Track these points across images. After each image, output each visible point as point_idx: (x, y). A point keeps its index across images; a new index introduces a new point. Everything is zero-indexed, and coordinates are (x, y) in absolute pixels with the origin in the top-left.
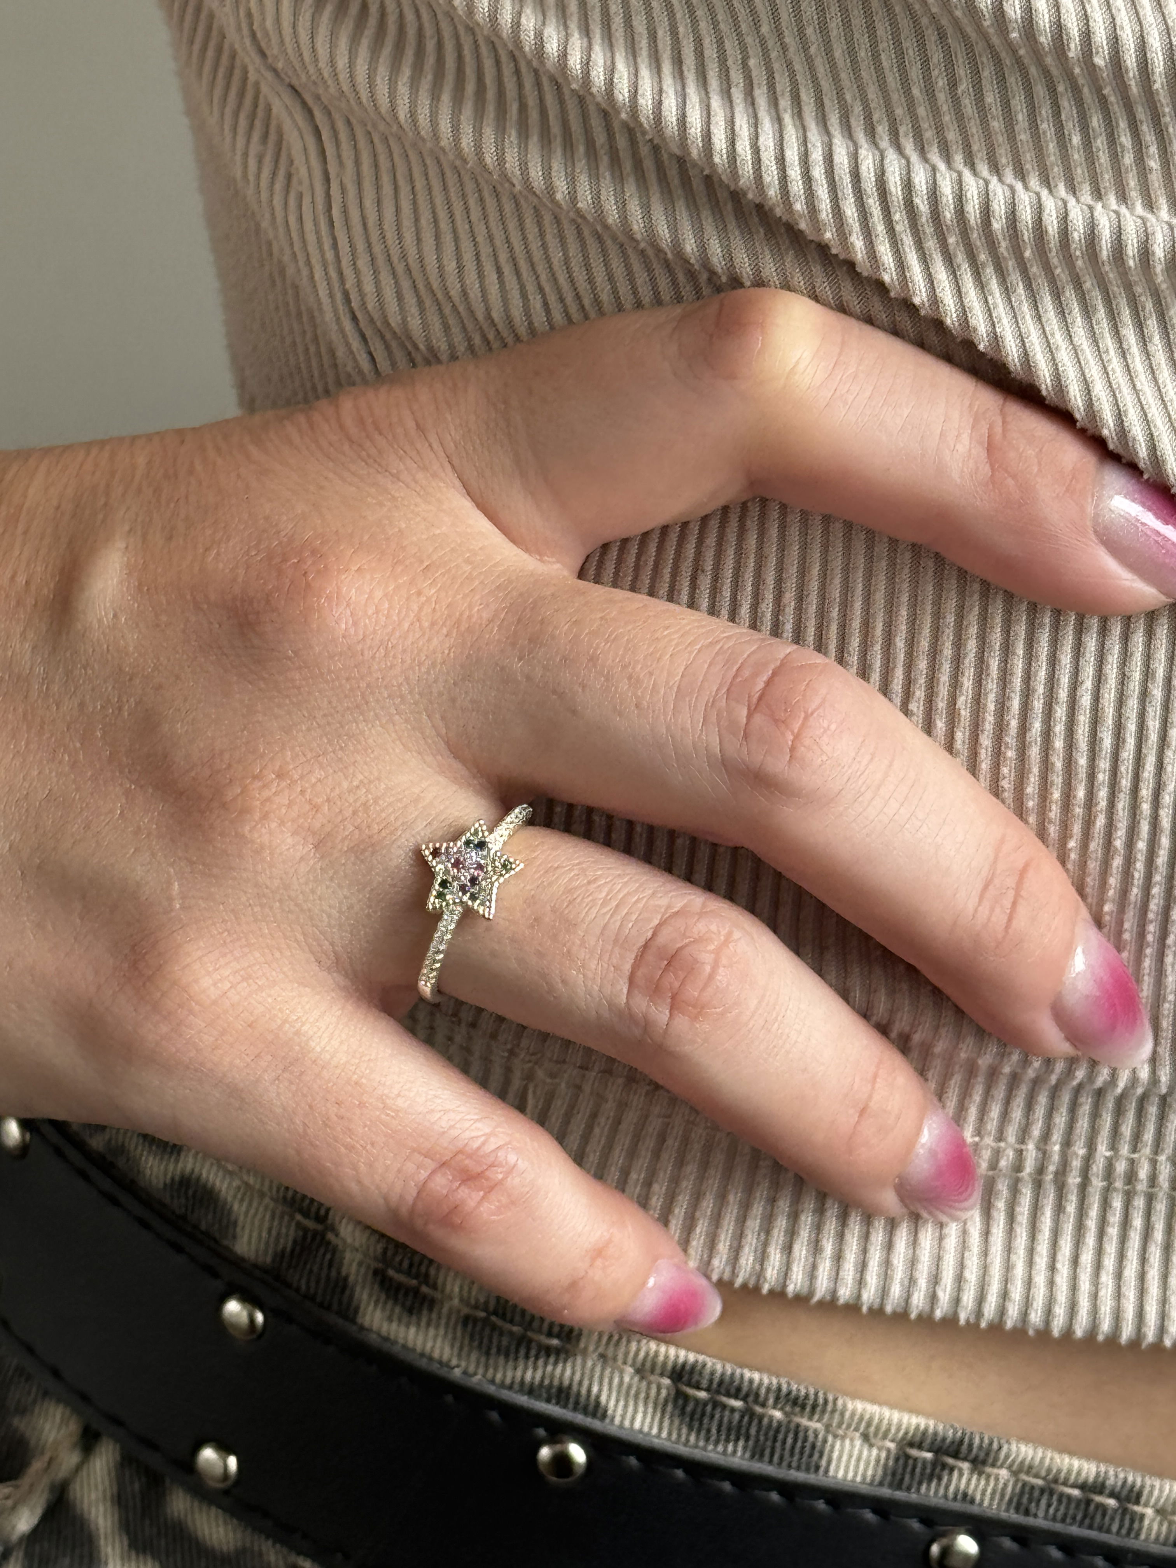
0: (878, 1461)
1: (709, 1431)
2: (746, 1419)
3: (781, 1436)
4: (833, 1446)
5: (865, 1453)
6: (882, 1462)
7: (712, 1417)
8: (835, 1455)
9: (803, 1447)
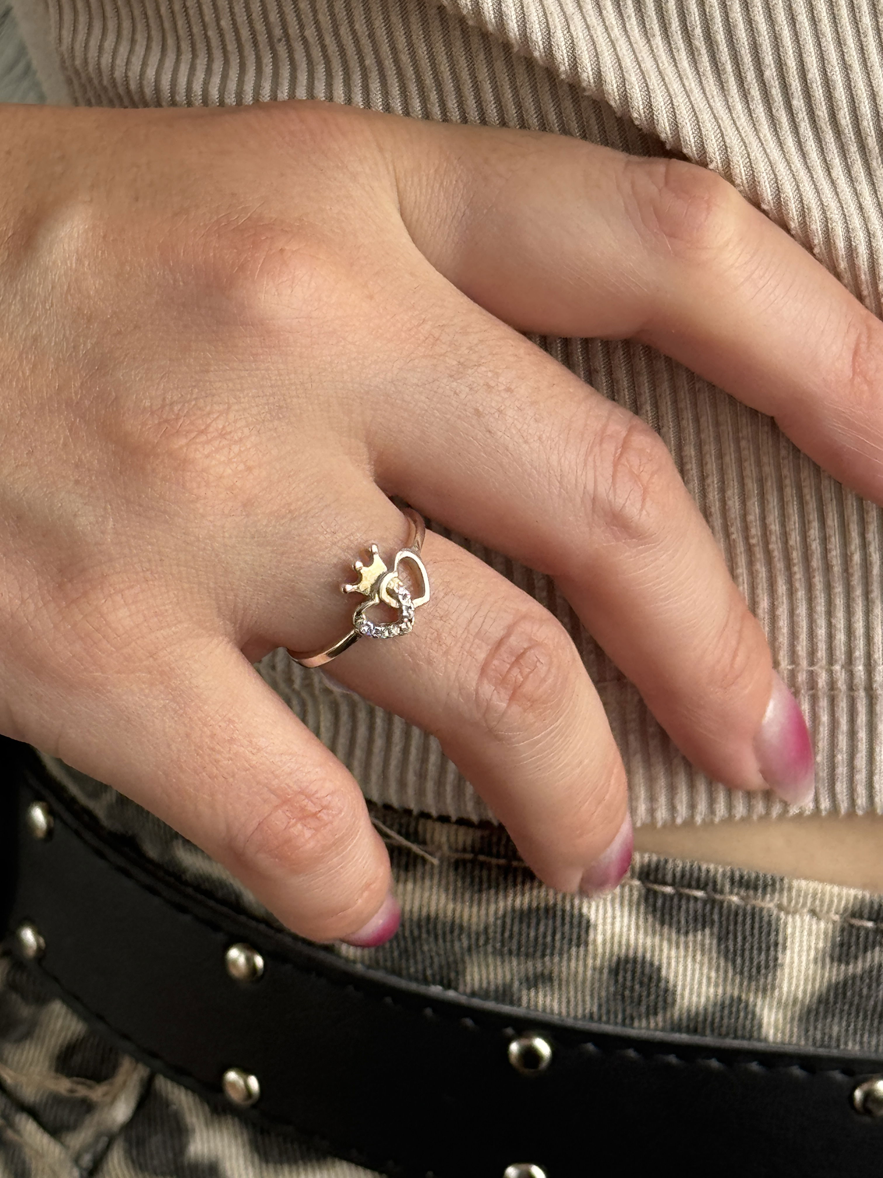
0: (826, 934)
1: (679, 922)
2: (708, 907)
3: (740, 919)
4: (786, 924)
5: (814, 927)
6: (830, 934)
7: (680, 908)
8: (789, 931)
9: (761, 927)
